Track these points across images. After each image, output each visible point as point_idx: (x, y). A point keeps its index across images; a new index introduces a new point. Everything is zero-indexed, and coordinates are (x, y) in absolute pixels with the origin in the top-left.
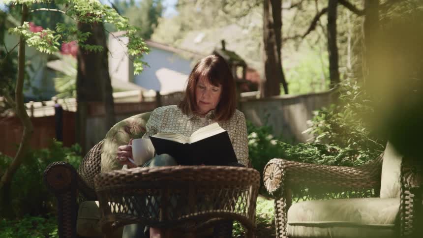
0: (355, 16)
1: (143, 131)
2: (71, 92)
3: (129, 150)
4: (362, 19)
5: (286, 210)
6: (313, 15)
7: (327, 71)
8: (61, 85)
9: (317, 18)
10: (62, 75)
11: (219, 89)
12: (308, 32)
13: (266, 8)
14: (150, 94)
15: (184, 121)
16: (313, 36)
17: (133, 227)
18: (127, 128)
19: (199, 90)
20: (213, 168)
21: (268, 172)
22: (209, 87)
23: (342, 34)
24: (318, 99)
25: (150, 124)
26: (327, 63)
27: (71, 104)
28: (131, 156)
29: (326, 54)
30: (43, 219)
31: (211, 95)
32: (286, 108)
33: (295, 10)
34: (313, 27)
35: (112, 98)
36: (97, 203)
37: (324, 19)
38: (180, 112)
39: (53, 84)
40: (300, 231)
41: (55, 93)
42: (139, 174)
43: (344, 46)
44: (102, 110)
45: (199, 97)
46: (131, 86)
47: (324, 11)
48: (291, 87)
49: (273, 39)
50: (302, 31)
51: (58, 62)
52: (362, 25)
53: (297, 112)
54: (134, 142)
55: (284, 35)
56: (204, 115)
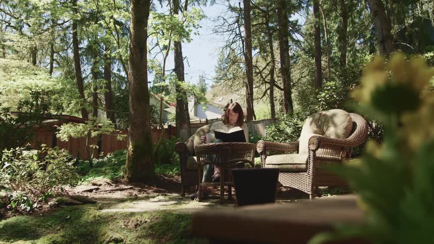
0: (280, 91)
1: (209, 131)
2: (174, 119)
3: (205, 138)
4: (283, 92)
5: (265, 159)
6: (264, 90)
7: (270, 111)
8: (170, 117)
9: (266, 91)
10: (170, 113)
11: (237, 114)
12: (263, 96)
13: (247, 88)
14: (204, 120)
15: (225, 127)
16: (265, 98)
17: (208, 166)
18: (203, 130)
19: (230, 116)
20: (239, 143)
21: (258, 145)
22: (234, 114)
23: (275, 97)
24: (267, 121)
25: (212, 128)
26: (270, 108)
27: (174, 124)
28: (206, 140)
29: (269, 105)
30: (169, 165)
31: (234, 117)
32: (256, 125)
33: (257, 88)
34: (264, 95)
35: (190, 122)
36: (195, 158)
37: (269, 92)
38: (223, 124)
39: (167, 117)
40: (271, 167)
41: (167, 120)
42: (212, 145)
43: (276, 102)
44: (186, 126)
45: (230, 118)
46: (195, 117)
47: (268, 89)
48: (257, 117)
49: (250, 99)
50: (261, 96)
51: (168, 109)
52: (283, 94)
53: (260, 127)
54: (207, 135)
55: (254, 98)
56: (232, 125)
